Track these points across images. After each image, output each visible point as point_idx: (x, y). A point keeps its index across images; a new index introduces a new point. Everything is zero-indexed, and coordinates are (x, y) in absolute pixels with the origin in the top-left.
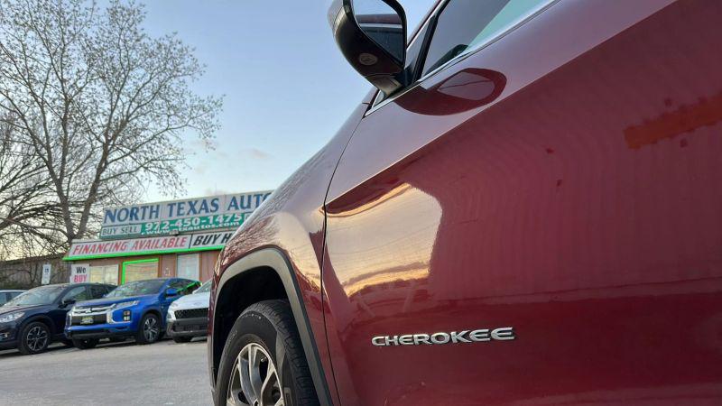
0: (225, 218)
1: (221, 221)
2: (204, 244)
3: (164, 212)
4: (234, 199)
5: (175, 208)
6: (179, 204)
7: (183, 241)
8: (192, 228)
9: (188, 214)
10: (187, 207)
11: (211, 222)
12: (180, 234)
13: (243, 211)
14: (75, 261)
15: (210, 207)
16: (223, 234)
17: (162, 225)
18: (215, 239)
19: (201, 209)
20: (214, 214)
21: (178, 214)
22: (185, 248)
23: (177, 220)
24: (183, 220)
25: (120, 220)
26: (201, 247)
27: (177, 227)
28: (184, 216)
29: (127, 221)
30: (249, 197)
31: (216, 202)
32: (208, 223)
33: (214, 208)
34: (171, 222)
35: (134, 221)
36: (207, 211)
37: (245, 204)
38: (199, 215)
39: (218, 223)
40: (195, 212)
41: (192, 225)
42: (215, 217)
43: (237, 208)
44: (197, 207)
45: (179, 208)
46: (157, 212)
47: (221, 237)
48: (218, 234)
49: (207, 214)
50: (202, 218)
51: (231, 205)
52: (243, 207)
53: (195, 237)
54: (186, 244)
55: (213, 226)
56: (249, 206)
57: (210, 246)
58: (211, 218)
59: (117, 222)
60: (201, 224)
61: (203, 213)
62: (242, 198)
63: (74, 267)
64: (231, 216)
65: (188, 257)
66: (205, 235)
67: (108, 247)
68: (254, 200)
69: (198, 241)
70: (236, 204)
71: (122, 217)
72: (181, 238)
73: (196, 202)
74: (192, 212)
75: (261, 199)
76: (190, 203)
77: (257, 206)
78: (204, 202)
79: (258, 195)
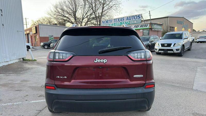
0: (125, 22)
4: (128, 17)
5: (115, 20)
6: (116, 19)
9: (118, 22)
10: (118, 20)
11: (122, 24)
15: (122, 20)
17: (113, 25)
21: (116, 22)
29: (106, 24)
30: (131, 17)
31: (124, 18)
33: (123, 20)
34: (115, 24)
35: (107, 24)
36: (122, 21)
37: (130, 19)
41: (118, 25)
42: (123, 22)
43: (128, 20)
44: (120, 20)
45: (116, 20)
46: (112, 21)
50: (121, 23)
52: (129, 20)
56: (131, 19)
59: (104, 24)
61: (121, 21)
62: (129, 17)
64: (127, 22)
68: (132, 17)
70: (128, 19)
71: (105, 23)
75: (134, 17)
76: (118, 19)
77: (133, 19)
78: (121, 19)
79: (133, 16)
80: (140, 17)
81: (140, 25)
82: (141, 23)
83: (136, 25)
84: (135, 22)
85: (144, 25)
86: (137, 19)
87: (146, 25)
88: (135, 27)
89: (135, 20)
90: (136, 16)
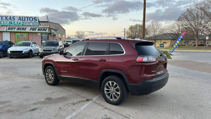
0: (17, 23)
1: (16, 23)
2: (11, 30)
4: (20, 17)
5: (0, 18)
6: (2, 17)
7: (4, 28)
8: (7, 25)
9: (5, 20)
10: (4, 18)
11: (13, 23)
12: (3, 26)
13: (23, 21)
15: (12, 19)
16: (17, 28)
19: (9, 19)
21: (2, 20)
22: (5, 30)
23: (1, 22)
24: (4, 22)
26: (10, 30)
27: (2, 24)
28: (4, 21)
30: (25, 17)
31: (14, 18)
32: (12, 23)
33: (13, 20)
36: (11, 20)
37: (24, 20)
38: (9, 21)
39: (15, 24)
40: (7, 20)
41: (6, 24)
42: (14, 22)
43: (21, 20)
44: (8, 18)
47: (16, 29)
48: (15, 27)
49: (11, 21)
50: (10, 22)
51: (19, 19)
52: (23, 20)
53: (8, 27)
55: (14, 25)
56: (25, 20)
57: (13, 30)
58: (13, 22)
60: (9, 24)
61: (10, 20)
62: (23, 17)
64: (19, 22)
65: (6, 33)
66: (11, 27)
68: (26, 19)
69: (9, 29)
70: (20, 19)
72: (3, 27)
73: (7, 17)
74: (6, 20)
75: (29, 18)
76: (5, 17)
77: (27, 21)
78: (10, 17)
79: (28, 17)
80: (36, 20)
81: (38, 28)
82: (38, 27)
83: (33, 28)
84: (31, 24)
85: (42, 29)
86: (33, 21)
87: (45, 29)
88: (31, 29)
89: (30, 22)
90: (32, 18)
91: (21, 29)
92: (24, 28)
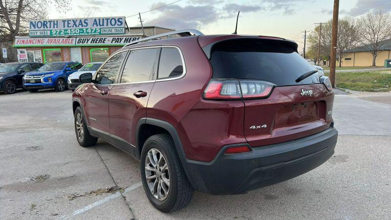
0: (92, 30)
1: (90, 31)
2: (82, 43)
3: (61, 25)
4: (95, 20)
5: (66, 23)
6: (68, 21)
7: (72, 41)
8: (75, 34)
9: (73, 27)
10: (72, 23)
11: (85, 32)
12: (70, 37)
13: (100, 27)
14: (19, 48)
15: (84, 24)
16: (91, 38)
17: (60, 32)
18: (88, 41)
19: (79, 24)
20: (86, 28)
21: (68, 27)
22: (73, 44)
23: (67, 30)
24: (71, 30)
25: (38, 28)
26: (81, 44)
27: (68, 33)
28: (71, 28)
29: (42, 28)
30: (103, 19)
31: (86, 21)
32: (83, 32)
33: (86, 25)
34: (65, 30)
35: (46, 29)
36: (82, 26)
37: (101, 24)
38: (78, 28)
39: (88, 33)
40: (76, 26)
42: (87, 29)
43: (97, 25)
44: (77, 23)
45: (68, 24)
46: (57, 24)
47: (90, 40)
48: (89, 38)
49: (83, 28)
50: (80, 30)
51: (94, 24)
53: (78, 39)
54: (73, 42)
55: (86, 34)
56: (103, 25)
57: (85, 44)
58: (85, 30)
59: (37, 28)
60: (80, 33)
61: (80, 27)
62: (99, 20)
63: (19, 51)
64: (94, 29)
65: (76, 48)
66: (82, 38)
67: (34, 41)
68: (105, 22)
69: (79, 41)
70: (96, 23)
71: (39, 26)
72: (71, 39)
73: (76, 20)
74: (75, 26)
75: (109, 21)
76: (73, 21)
77: (107, 25)
78: (81, 21)
79: (107, 19)
80: (121, 23)
81: (125, 38)
82: (125, 35)
83: (116, 38)
84: (113, 31)
85: (132, 39)
86: (116, 26)
87: (136, 39)
88: (113, 40)
89: (112, 27)
90: (114, 19)
91: (98, 42)
92: (102, 39)
